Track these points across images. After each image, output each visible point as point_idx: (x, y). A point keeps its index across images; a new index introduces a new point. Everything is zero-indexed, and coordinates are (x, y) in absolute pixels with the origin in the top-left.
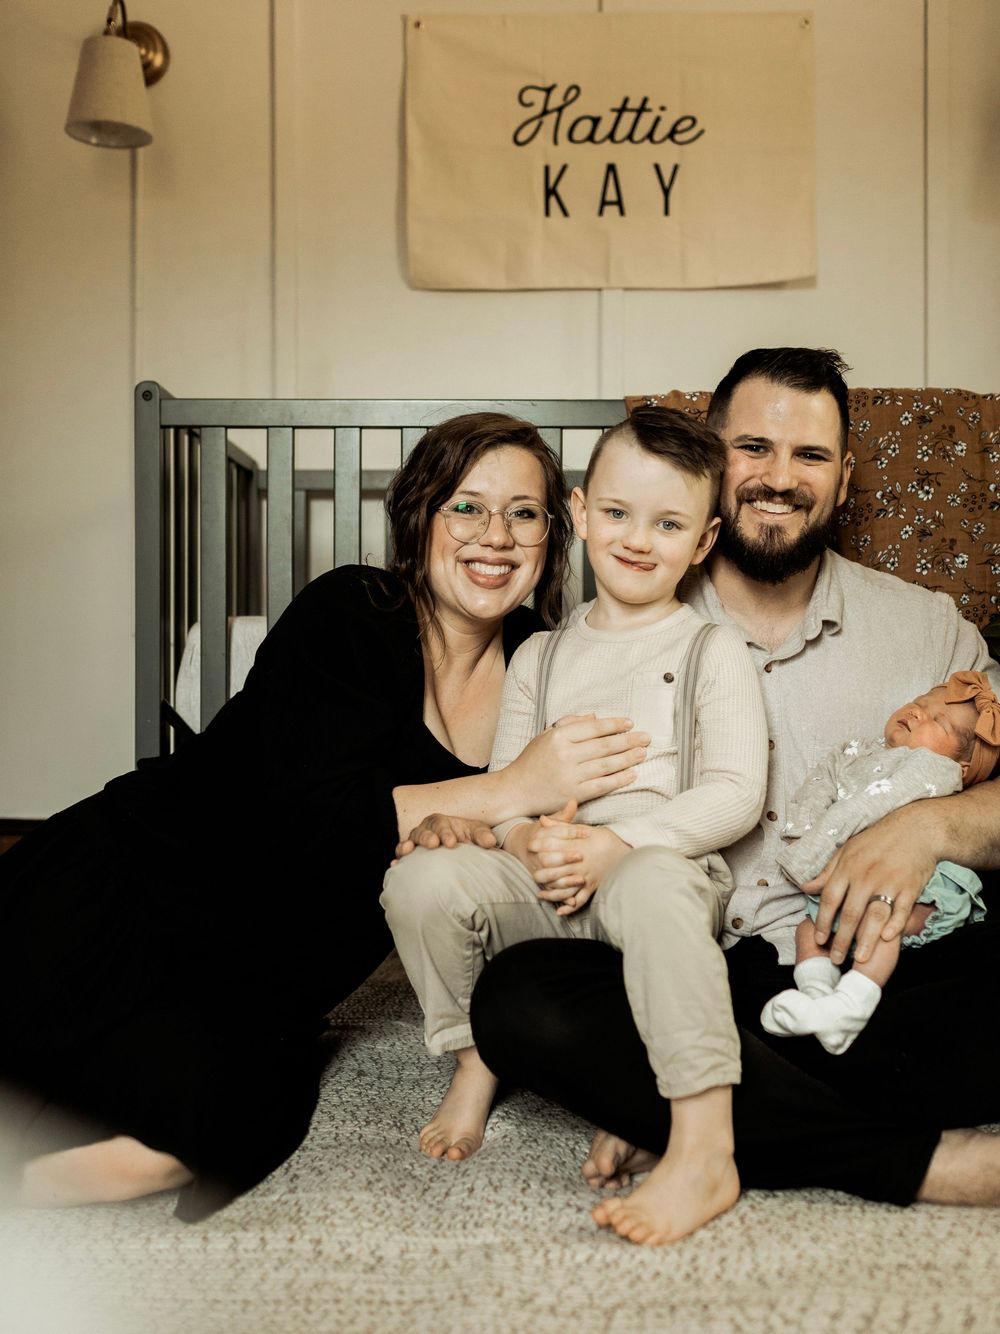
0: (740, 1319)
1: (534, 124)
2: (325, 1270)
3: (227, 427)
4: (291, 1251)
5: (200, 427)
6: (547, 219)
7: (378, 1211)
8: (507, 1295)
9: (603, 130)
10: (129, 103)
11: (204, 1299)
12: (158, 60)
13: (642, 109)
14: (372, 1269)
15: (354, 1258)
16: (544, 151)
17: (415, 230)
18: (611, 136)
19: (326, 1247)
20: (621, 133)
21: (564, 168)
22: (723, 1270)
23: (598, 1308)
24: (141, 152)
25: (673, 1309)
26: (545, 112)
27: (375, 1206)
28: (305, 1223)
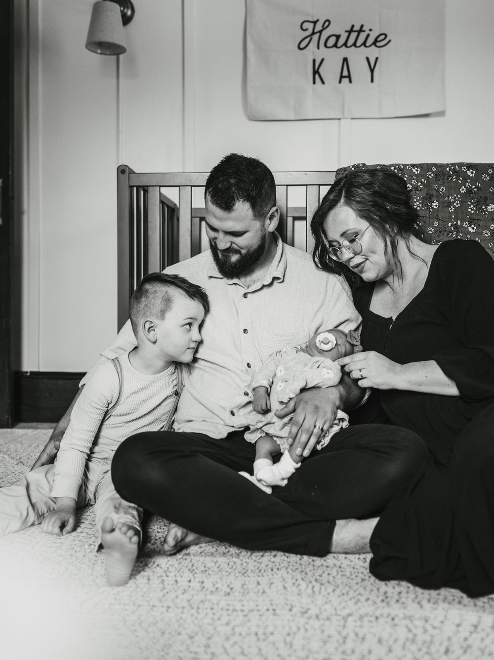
0: (411, 626)
1: (308, 39)
2: (206, 595)
3: (160, 186)
4: (189, 587)
5: (147, 186)
6: (314, 85)
7: (230, 566)
8: (294, 609)
9: (341, 41)
10: (115, 32)
11: (148, 605)
12: (129, 13)
13: (361, 30)
14: (229, 594)
15: (219, 589)
16: (312, 52)
17: (251, 92)
18: (345, 44)
19: (206, 585)
20: (350, 43)
21: (323, 60)
22: (400, 598)
23: (339, 615)
24: (121, 56)
25: (377, 618)
26: (313, 33)
27: (228, 564)
28: (196, 573)
